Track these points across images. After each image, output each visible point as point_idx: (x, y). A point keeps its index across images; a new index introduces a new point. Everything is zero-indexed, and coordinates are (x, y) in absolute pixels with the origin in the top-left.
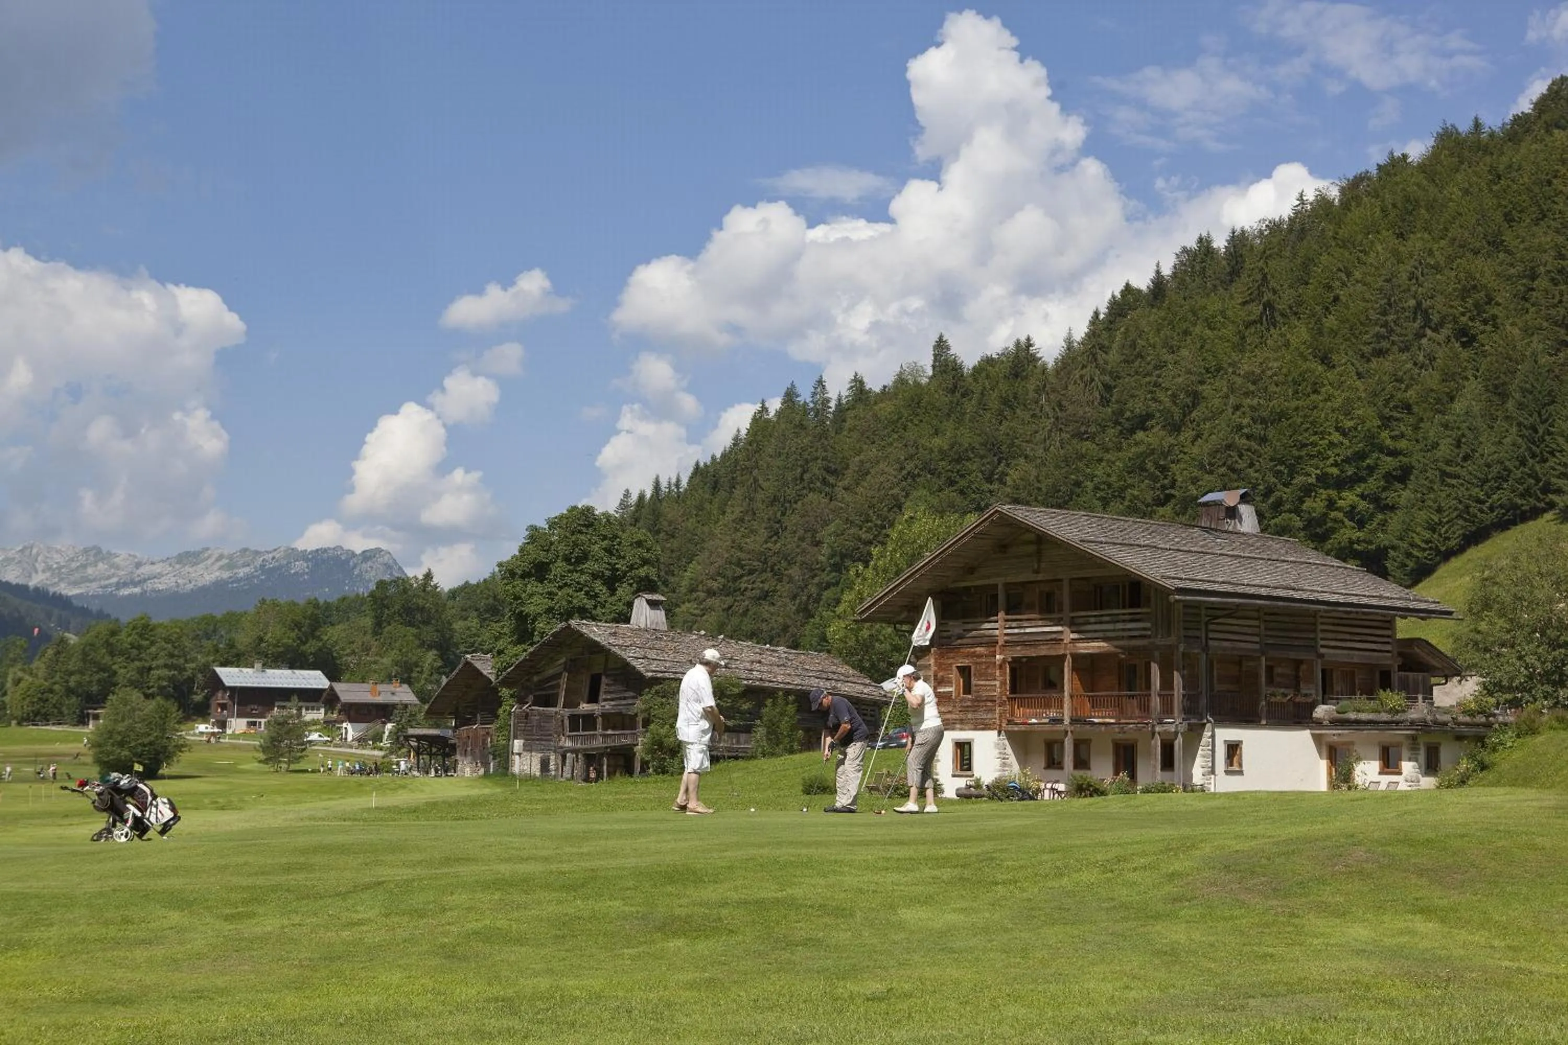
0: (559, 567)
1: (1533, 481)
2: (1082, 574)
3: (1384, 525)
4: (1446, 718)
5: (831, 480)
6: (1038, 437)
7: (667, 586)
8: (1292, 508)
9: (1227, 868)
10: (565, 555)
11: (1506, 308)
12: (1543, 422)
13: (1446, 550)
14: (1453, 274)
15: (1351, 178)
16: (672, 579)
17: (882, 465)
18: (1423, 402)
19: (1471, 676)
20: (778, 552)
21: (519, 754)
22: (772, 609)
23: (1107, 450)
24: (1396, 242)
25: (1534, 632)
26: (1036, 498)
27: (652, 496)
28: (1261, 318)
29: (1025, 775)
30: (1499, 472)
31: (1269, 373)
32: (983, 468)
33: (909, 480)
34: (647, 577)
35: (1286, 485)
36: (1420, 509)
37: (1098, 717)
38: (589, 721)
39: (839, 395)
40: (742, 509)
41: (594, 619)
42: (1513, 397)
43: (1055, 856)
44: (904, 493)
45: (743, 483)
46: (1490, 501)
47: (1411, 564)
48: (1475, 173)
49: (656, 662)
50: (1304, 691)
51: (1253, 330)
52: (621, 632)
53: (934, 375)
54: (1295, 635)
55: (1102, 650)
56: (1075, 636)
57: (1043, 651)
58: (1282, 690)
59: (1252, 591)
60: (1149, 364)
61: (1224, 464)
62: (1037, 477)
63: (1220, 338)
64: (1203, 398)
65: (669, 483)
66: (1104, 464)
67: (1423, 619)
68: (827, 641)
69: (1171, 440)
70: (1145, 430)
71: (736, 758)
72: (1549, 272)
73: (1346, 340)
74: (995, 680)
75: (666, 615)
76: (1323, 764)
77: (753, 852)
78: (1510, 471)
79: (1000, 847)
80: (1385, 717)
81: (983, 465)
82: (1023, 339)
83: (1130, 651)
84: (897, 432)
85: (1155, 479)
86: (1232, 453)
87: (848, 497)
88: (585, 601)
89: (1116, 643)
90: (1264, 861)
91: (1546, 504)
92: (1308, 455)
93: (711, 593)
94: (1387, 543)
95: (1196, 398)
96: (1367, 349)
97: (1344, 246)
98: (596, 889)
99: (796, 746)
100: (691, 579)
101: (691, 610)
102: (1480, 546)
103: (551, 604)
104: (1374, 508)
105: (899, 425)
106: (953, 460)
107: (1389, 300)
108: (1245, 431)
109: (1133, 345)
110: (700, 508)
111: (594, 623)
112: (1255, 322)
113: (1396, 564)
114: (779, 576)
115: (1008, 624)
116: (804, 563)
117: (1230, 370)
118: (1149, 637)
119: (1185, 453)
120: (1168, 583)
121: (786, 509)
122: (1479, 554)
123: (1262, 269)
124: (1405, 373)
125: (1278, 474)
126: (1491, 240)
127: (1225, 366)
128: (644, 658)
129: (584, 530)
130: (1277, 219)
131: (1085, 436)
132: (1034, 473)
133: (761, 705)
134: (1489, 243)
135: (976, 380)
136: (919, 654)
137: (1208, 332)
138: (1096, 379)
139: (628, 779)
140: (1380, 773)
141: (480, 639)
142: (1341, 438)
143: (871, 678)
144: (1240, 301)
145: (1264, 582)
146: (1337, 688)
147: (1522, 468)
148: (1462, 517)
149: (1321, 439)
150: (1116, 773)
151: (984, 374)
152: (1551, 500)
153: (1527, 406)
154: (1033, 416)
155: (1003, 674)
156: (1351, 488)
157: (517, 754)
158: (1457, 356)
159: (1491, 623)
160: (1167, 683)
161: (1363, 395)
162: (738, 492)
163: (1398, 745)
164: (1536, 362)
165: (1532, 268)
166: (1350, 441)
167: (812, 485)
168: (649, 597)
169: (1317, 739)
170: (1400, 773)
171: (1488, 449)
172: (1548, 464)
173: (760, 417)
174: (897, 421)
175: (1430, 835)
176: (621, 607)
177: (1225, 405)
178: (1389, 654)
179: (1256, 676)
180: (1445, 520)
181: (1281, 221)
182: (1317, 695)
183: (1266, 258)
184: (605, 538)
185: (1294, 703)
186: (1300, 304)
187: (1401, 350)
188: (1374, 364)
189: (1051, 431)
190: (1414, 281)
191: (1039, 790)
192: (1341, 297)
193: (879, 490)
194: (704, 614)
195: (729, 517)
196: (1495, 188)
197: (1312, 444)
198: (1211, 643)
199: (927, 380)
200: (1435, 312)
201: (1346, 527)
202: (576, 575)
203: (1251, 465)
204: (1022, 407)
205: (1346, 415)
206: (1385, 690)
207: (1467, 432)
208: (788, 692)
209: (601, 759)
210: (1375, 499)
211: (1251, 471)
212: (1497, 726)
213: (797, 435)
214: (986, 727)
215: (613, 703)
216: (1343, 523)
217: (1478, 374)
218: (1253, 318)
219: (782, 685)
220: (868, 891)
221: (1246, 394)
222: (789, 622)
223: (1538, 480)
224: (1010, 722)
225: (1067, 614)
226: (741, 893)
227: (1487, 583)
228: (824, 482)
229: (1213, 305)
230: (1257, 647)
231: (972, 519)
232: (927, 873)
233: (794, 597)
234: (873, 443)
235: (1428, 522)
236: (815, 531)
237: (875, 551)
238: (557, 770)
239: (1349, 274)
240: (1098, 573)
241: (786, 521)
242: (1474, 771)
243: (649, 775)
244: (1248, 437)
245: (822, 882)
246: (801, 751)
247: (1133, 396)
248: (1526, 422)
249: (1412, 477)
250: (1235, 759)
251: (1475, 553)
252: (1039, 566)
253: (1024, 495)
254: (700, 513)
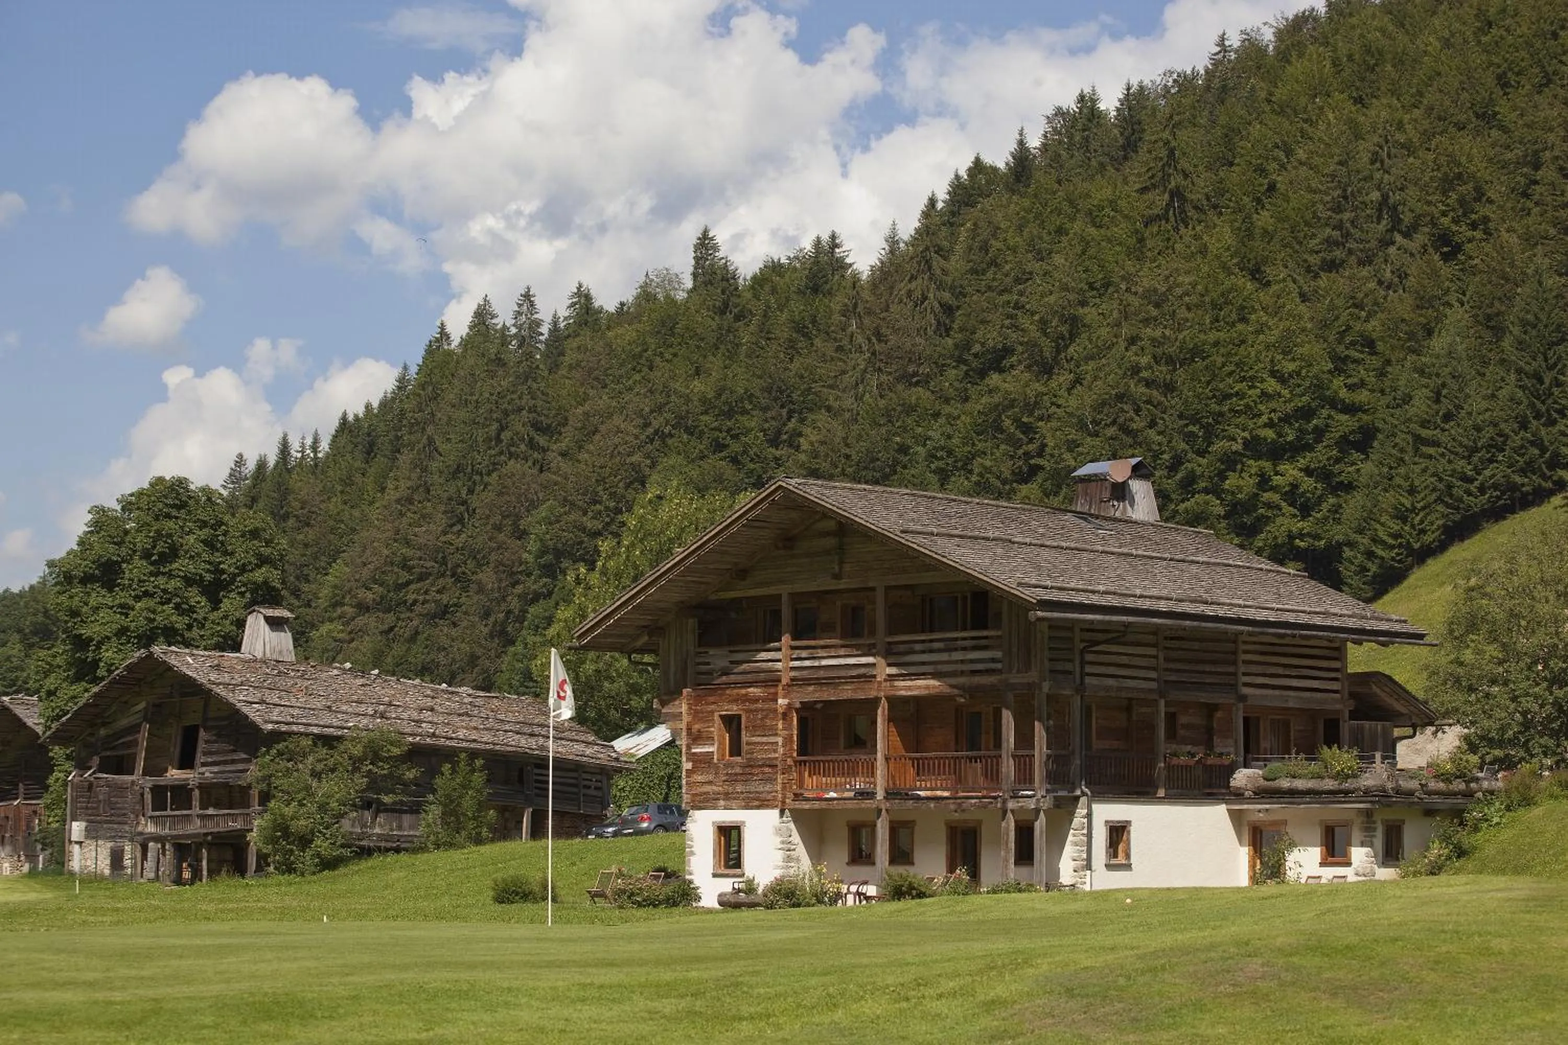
0: (136, 569)
1: (1536, 452)
2: (903, 580)
3: (1336, 512)
4: (1413, 784)
5: (542, 440)
6: (848, 379)
7: (298, 597)
8: (1209, 485)
9: (1070, 992)
10: (144, 549)
11: (1501, 207)
12: (1550, 368)
13: (1422, 547)
14: (1431, 156)
15: (1291, 17)
16: (305, 587)
17: (617, 420)
18: (1390, 336)
19: (1450, 725)
20: (462, 549)
21: (80, 843)
22: (454, 632)
23: (947, 401)
24: (1353, 109)
25: (1536, 663)
26: (843, 470)
27: (277, 463)
28: (1167, 212)
29: (820, 874)
30: (1492, 439)
31: (1179, 291)
32: (766, 426)
33: (657, 443)
34: (266, 583)
35: (1201, 453)
36: (1386, 490)
37: (926, 789)
38: (181, 794)
39: (555, 316)
40: (409, 484)
41: (187, 646)
42: (1511, 332)
43: (826, 979)
44: (648, 462)
45: (411, 445)
46: (1480, 478)
47: (1373, 568)
48: (1459, 18)
49: (277, 709)
50: (1218, 750)
51: (1155, 229)
52: (226, 664)
53: (695, 288)
54: (1208, 668)
55: (932, 692)
56: (893, 671)
57: (847, 692)
58: (1189, 748)
59: (1146, 604)
60: (1006, 275)
61: (1114, 422)
62: (845, 439)
63: (1109, 241)
64: (1084, 326)
65: (303, 445)
66: (942, 420)
67: (1384, 644)
68: (531, 679)
69: (1038, 387)
70: (1001, 371)
71: (397, 850)
72: (1557, 158)
73: (1285, 246)
74: (776, 735)
75: (295, 640)
76: (1243, 854)
77: (390, 976)
78: (1507, 437)
79: (751, 969)
80: (1329, 784)
81: (766, 421)
82: (825, 237)
83: (972, 692)
84: (639, 371)
85: (1017, 444)
86: (1126, 407)
87: (566, 467)
88: (174, 618)
89: (953, 681)
90: (1122, 981)
91: (1554, 483)
92: (1231, 410)
93: (363, 608)
94: (1340, 538)
95: (1075, 325)
96: (1314, 260)
97: (1281, 112)
98: (159, 1027)
99: (485, 832)
100: (335, 587)
101: (335, 634)
102: (1466, 542)
103: (125, 622)
104: (1324, 489)
105: (643, 361)
106: (722, 413)
107: (1345, 190)
108: (1145, 374)
109: (985, 248)
110: (347, 481)
111: (187, 651)
112: (1158, 217)
113: (1353, 568)
114: (463, 581)
115: (796, 654)
116: (501, 563)
117: (1123, 286)
118: (999, 671)
119: (1059, 406)
120: (1028, 594)
121: (474, 483)
122: (1464, 554)
123: (1167, 143)
124: (1366, 295)
125: (1190, 438)
126: (1480, 111)
127: (1116, 279)
128: (262, 702)
129: (174, 513)
130: (1189, 72)
131: (915, 380)
132: (840, 434)
133: (434, 772)
134: (1477, 116)
135: (756, 297)
136: (665, 698)
137: (1092, 230)
138: (931, 295)
139: (237, 880)
140: (1322, 864)
141: (25, 674)
142: (1278, 388)
143: (597, 733)
144: (1137, 186)
145: (1164, 593)
146: (1265, 744)
147: (1522, 432)
148: (1443, 501)
149: (1250, 388)
150: (951, 869)
151: (767, 288)
152: (1561, 477)
153: (1529, 346)
154: (840, 349)
155: (788, 727)
156: (1292, 459)
157: (76, 843)
158: (1435, 273)
159: (1479, 652)
160: (1025, 739)
161: (1309, 326)
162: (405, 458)
163: (1347, 825)
164: (1540, 283)
165: (1536, 152)
166: (1291, 392)
167: (513, 449)
168: (270, 612)
169: (1236, 818)
170: (1349, 864)
171: (1477, 404)
172: (1557, 428)
173: (438, 347)
174: (641, 357)
175: (1353, 939)
176: (228, 627)
177: (1116, 336)
178: (1337, 696)
179: (1152, 728)
180: (1419, 506)
181: (1195, 75)
182: (1236, 754)
183: (1174, 127)
184: (203, 524)
185: (1204, 765)
186: (1221, 193)
187: (1361, 263)
188: (1324, 281)
189: (865, 371)
190: (1378, 165)
191: (838, 896)
192: (1278, 185)
193: (612, 456)
194: (352, 640)
195: (392, 495)
196: (1484, 39)
197: (1237, 394)
198: (1088, 680)
199: (686, 295)
200: (1406, 209)
201: (1283, 515)
202: (161, 580)
203: (1152, 424)
204: (823, 335)
205: (1285, 353)
206: (1330, 748)
207: (1449, 381)
208: (473, 754)
209: (198, 850)
210: (1323, 475)
211: (1152, 433)
212: (1480, 795)
213: (492, 375)
214: (763, 804)
215: (216, 769)
216: (1280, 510)
217: (1465, 299)
218: (1156, 211)
219: (464, 744)
220: (552, 1031)
221: (1146, 321)
222: (479, 651)
223: (1543, 450)
224: (797, 797)
225: (881, 637)
226: (369, 1034)
227: (1474, 594)
228: (532, 444)
229: (1101, 191)
230: (1153, 685)
231: (746, 499)
232: (641, 1003)
233: (487, 615)
234: (605, 386)
235: (1396, 508)
236: (518, 517)
237: (605, 546)
238: (134, 866)
239: (1289, 153)
240: (927, 578)
241: (474, 501)
242: (1449, 858)
243: (268, 875)
244: (1148, 384)
245: (487, 1018)
246: (492, 840)
247: (983, 322)
248: (1527, 368)
249: (1375, 444)
250: (1121, 847)
251: (1460, 552)
252: (841, 569)
253: (825, 466)
254: (348, 489)
